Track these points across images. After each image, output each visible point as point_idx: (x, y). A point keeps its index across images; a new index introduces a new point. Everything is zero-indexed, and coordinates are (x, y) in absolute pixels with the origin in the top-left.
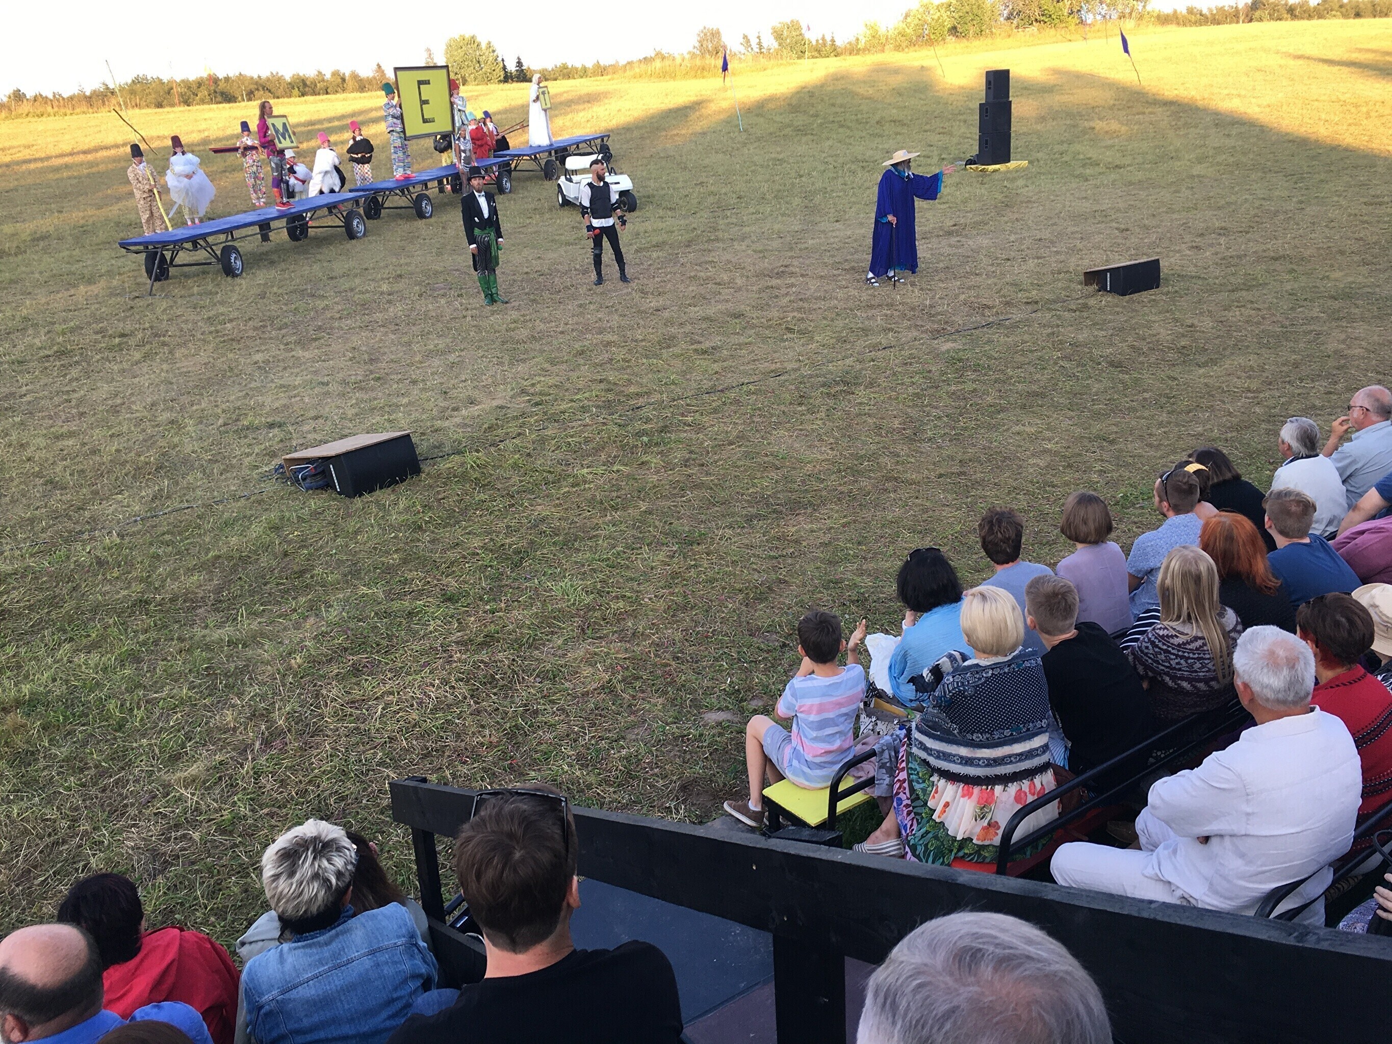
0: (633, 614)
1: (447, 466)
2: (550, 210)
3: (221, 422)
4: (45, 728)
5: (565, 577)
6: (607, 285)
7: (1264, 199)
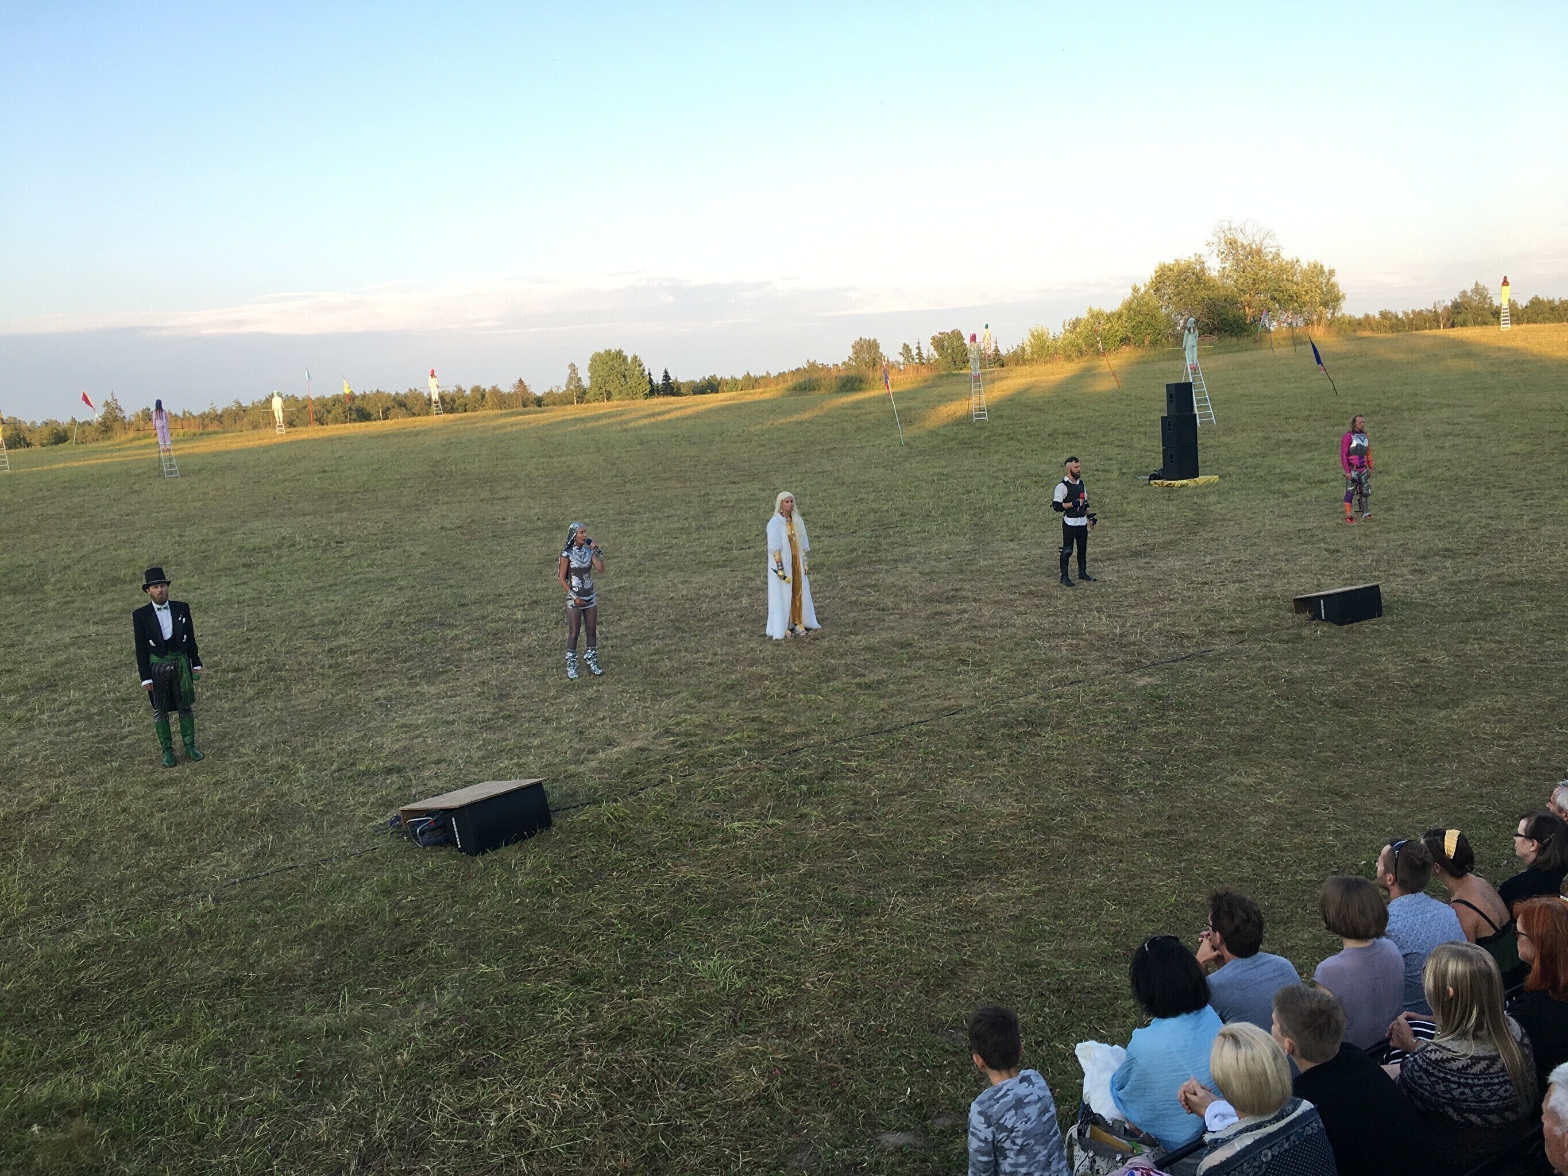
0: (794, 1002)
1: (581, 818)
3: (335, 766)
4: (113, 1137)
5: (713, 954)
7: (1490, 518)
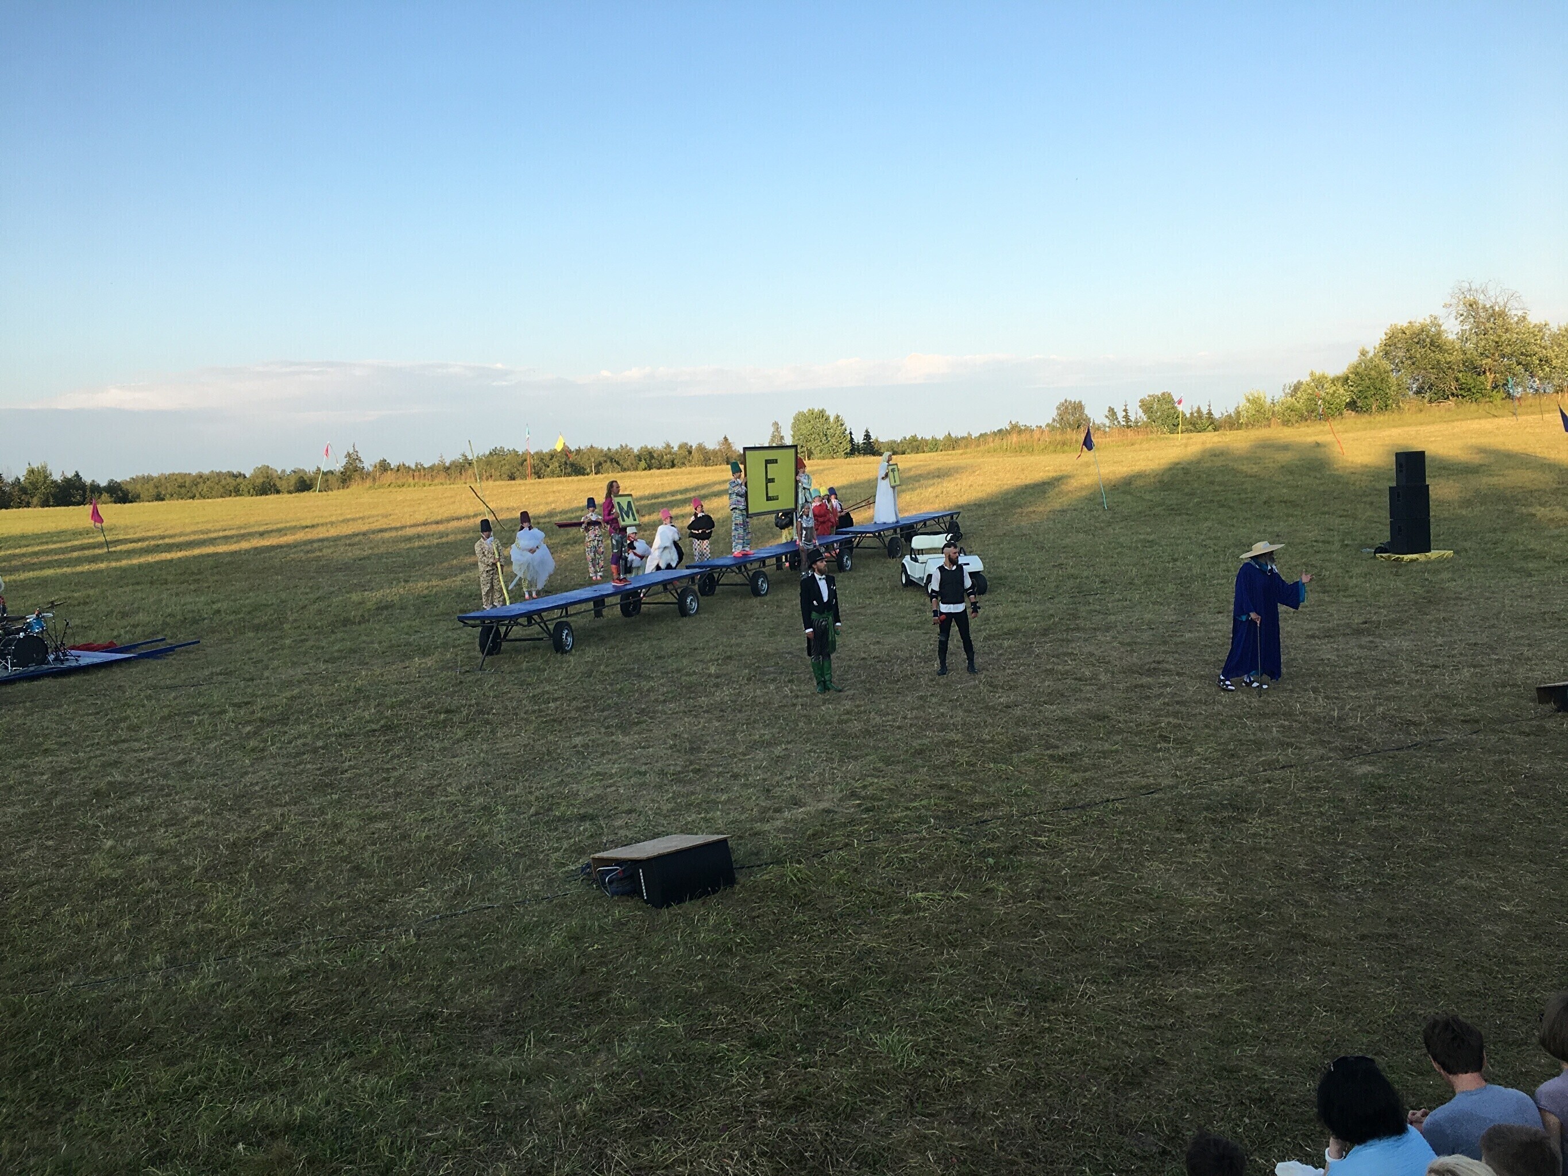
0: (973, 1087)
1: (764, 877)
2: (892, 589)
3: (533, 810)
5: (891, 1028)
6: (952, 676)
